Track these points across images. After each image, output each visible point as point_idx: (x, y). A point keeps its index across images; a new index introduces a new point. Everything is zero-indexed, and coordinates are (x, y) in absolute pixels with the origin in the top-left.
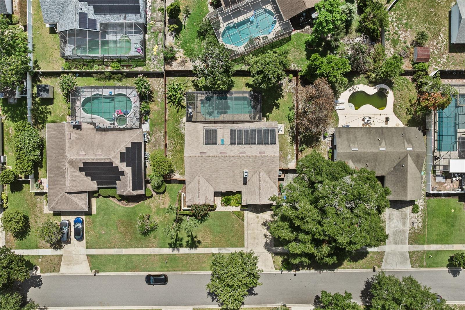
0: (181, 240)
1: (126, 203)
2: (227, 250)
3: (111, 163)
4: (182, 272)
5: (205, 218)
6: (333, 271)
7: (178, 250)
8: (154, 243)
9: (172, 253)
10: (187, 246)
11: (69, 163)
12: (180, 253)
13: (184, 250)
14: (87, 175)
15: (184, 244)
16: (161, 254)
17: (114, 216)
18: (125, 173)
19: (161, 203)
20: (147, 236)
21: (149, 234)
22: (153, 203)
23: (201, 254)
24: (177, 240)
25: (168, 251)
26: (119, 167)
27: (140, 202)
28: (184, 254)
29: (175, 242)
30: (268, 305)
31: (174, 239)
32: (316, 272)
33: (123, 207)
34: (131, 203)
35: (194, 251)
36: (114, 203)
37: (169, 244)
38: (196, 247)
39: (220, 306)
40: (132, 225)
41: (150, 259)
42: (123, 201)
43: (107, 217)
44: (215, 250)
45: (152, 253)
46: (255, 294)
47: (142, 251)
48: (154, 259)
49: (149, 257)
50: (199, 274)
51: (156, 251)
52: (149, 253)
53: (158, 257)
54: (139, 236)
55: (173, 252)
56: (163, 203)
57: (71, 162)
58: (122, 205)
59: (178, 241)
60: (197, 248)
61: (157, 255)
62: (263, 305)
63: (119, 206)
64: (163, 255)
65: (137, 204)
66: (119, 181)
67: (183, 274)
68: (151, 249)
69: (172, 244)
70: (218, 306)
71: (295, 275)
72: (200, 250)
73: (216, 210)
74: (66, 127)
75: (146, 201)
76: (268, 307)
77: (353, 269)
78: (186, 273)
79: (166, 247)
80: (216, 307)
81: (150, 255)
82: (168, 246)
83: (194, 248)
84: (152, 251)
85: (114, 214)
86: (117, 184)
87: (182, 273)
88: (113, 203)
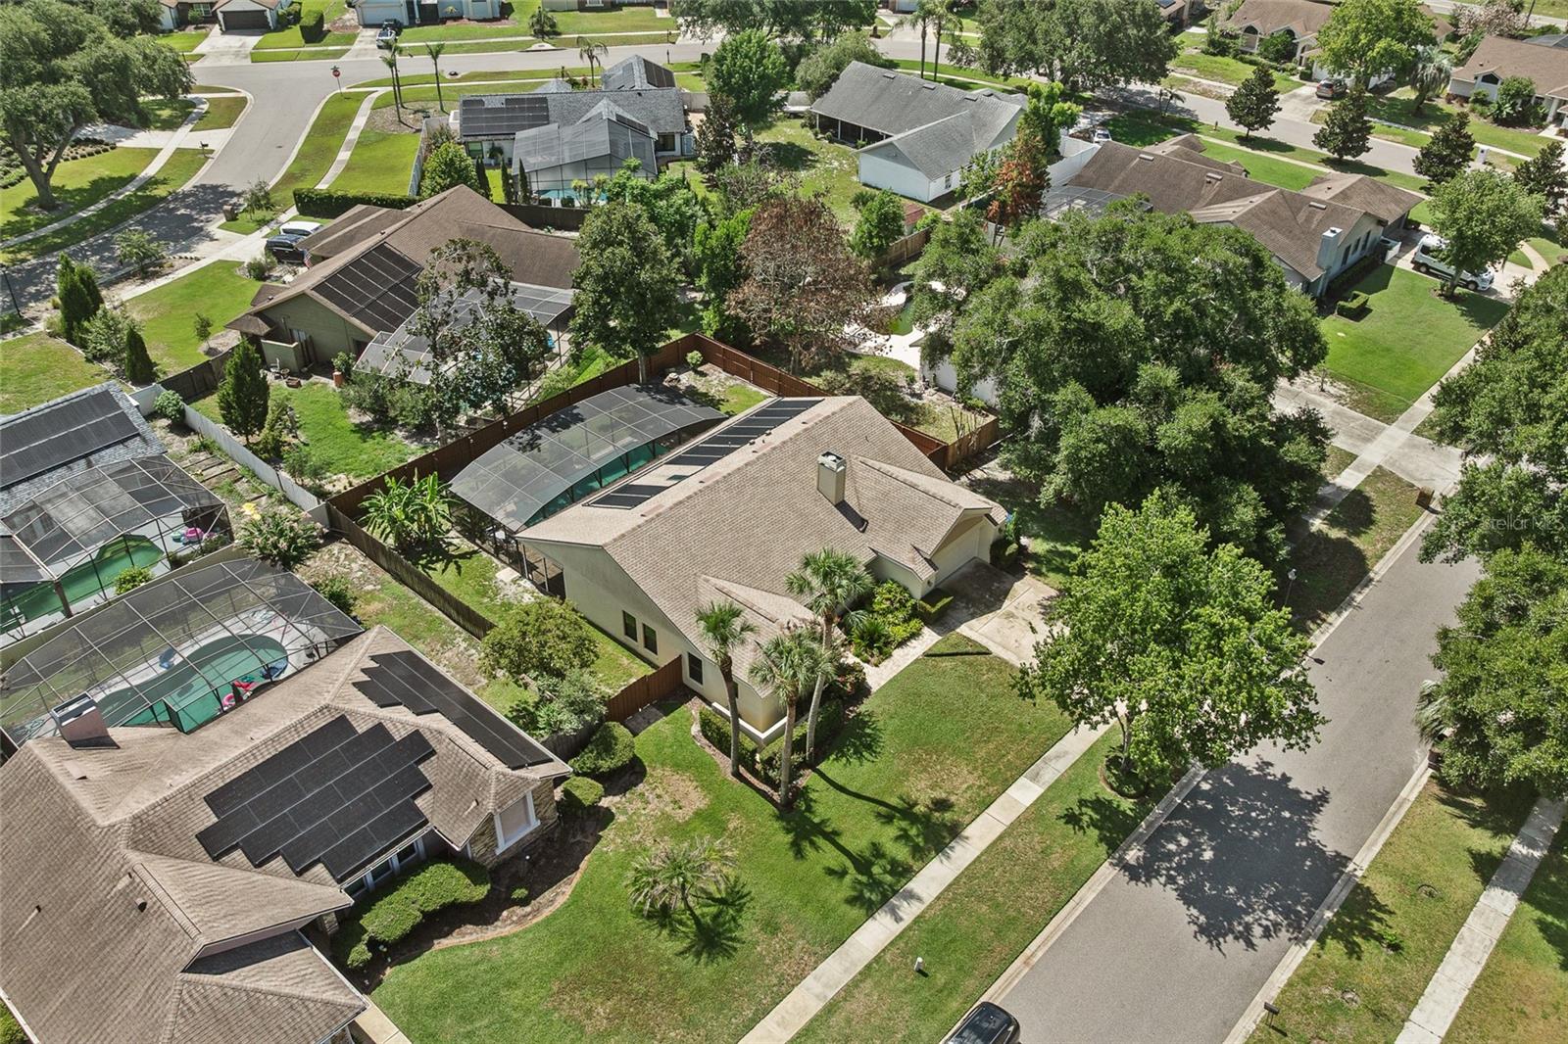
0: (877, 851)
1: (528, 909)
2: (1058, 757)
3: (341, 724)
4: (1021, 958)
5: (868, 731)
6: (1371, 580)
7: (911, 896)
8: (797, 949)
9: (903, 925)
10: (921, 854)
11: (136, 845)
12: (928, 899)
13: (933, 879)
14: (259, 862)
15: (901, 853)
16: (868, 967)
17: (519, 992)
18: (427, 736)
19: (668, 809)
20: (738, 945)
21: (737, 934)
22: (634, 831)
23: (1001, 838)
24: (862, 865)
25: (875, 934)
26: (388, 726)
27: (583, 865)
28: (947, 889)
29: (864, 879)
30: (1403, 794)
31: (852, 870)
32: (1345, 614)
33: (526, 931)
34: (548, 895)
35: (964, 854)
36: (472, 945)
37: (851, 901)
38: (955, 831)
39: (1300, 941)
40: (632, 957)
41: (849, 1021)
42: (505, 913)
43: (485, 1022)
44: (1024, 793)
45: (831, 994)
46: (1323, 798)
47: (782, 1024)
48: (866, 1006)
49: (837, 1020)
50: (1081, 909)
51: (834, 973)
52: (816, 1007)
53: (868, 985)
54: (705, 972)
55: (898, 919)
56: (675, 802)
57: (147, 834)
58: (518, 929)
59: (873, 864)
60: (966, 833)
61: (855, 983)
62: (1392, 809)
63: (506, 939)
64: (877, 959)
65: (577, 877)
66: (427, 796)
67: (1035, 960)
68: (809, 981)
69: (867, 895)
70: (1294, 949)
71: (1320, 662)
72: (981, 833)
73: (874, 690)
74: (36, 752)
75: (603, 841)
76: (1412, 797)
77: (1399, 543)
78: (1037, 948)
79: (855, 926)
80: (1299, 960)
81: (830, 1009)
82: (855, 912)
83: (953, 844)
84: (818, 988)
85: (510, 985)
86: (427, 814)
87: (1026, 963)
88: (467, 953)
